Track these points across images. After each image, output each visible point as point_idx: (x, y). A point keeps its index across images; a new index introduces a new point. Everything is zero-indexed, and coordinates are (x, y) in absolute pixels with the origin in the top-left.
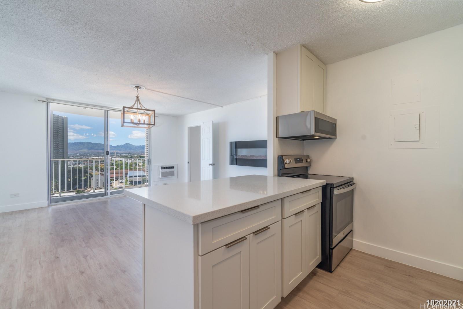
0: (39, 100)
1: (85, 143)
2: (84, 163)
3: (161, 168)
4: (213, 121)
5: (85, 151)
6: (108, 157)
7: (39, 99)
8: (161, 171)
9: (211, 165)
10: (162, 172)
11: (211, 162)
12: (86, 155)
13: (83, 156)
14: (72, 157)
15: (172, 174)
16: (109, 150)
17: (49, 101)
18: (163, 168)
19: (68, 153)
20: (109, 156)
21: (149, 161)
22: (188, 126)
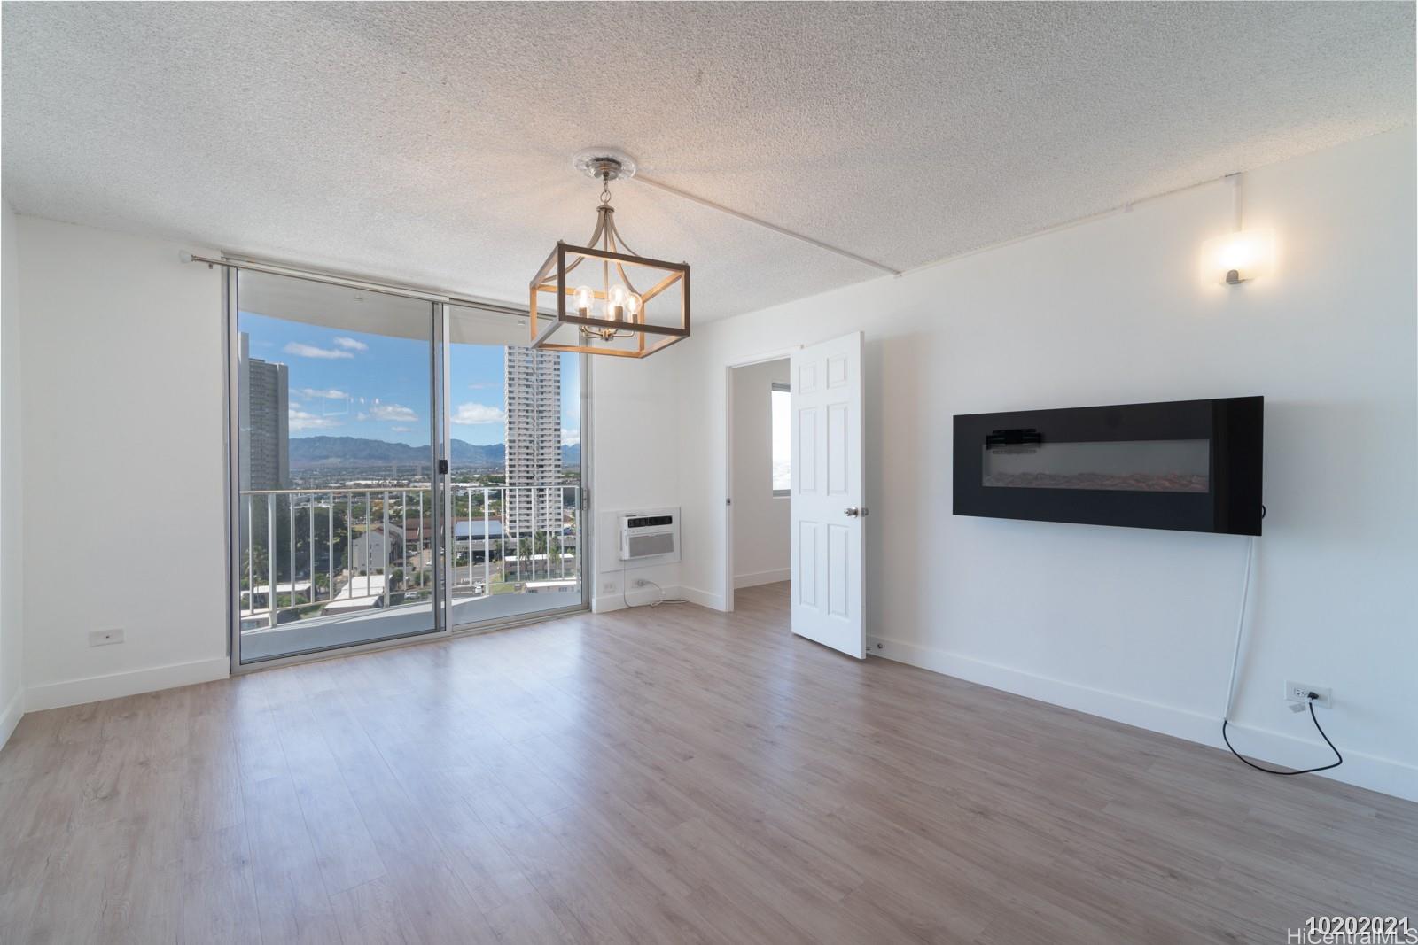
0: (195, 259)
1: (335, 439)
2: (334, 498)
3: (629, 521)
4: (862, 334)
5: (334, 461)
6: (443, 481)
7: (199, 254)
8: (628, 532)
9: (855, 513)
10: (631, 539)
11: (857, 504)
12: (339, 474)
13: (329, 478)
14: (301, 479)
15: (665, 545)
16: (448, 457)
17: (233, 262)
18: (634, 523)
19: (291, 470)
20: (448, 477)
21: (585, 496)
22: (729, 365)
